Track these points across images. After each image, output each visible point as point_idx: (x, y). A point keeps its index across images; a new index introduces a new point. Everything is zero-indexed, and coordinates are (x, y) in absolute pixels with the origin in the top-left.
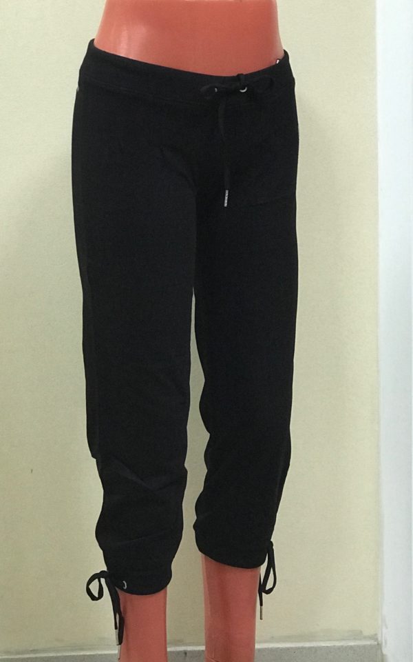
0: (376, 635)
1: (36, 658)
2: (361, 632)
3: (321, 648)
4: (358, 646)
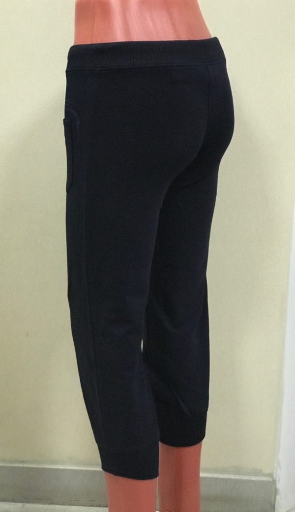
0: (272, 474)
4: (258, 481)
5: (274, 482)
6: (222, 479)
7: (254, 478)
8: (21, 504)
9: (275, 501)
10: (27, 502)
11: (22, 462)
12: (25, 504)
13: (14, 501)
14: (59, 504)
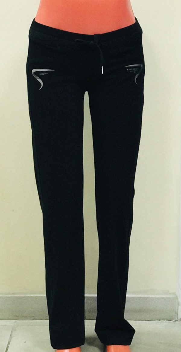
0: (175, 292)
1: (14, 297)
2: (168, 291)
4: (167, 298)
5: (177, 297)
6: (144, 298)
7: (164, 296)
8: (14, 321)
9: (178, 310)
10: (18, 319)
11: (14, 293)
12: (16, 320)
13: (9, 319)
14: (39, 320)
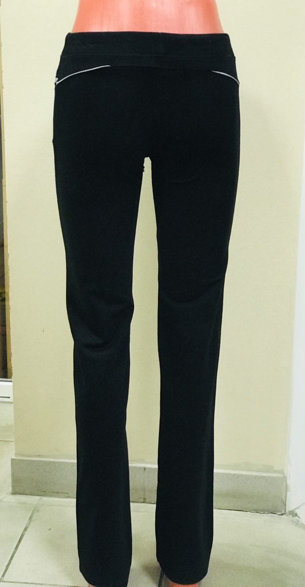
0: (283, 470)
1: (40, 461)
2: (272, 467)
3: (242, 475)
4: (269, 477)
5: (285, 478)
6: (234, 475)
8: (39, 497)
9: (286, 497)
10: (45, 495)
12: (42, 497)
13: (31, 494)
